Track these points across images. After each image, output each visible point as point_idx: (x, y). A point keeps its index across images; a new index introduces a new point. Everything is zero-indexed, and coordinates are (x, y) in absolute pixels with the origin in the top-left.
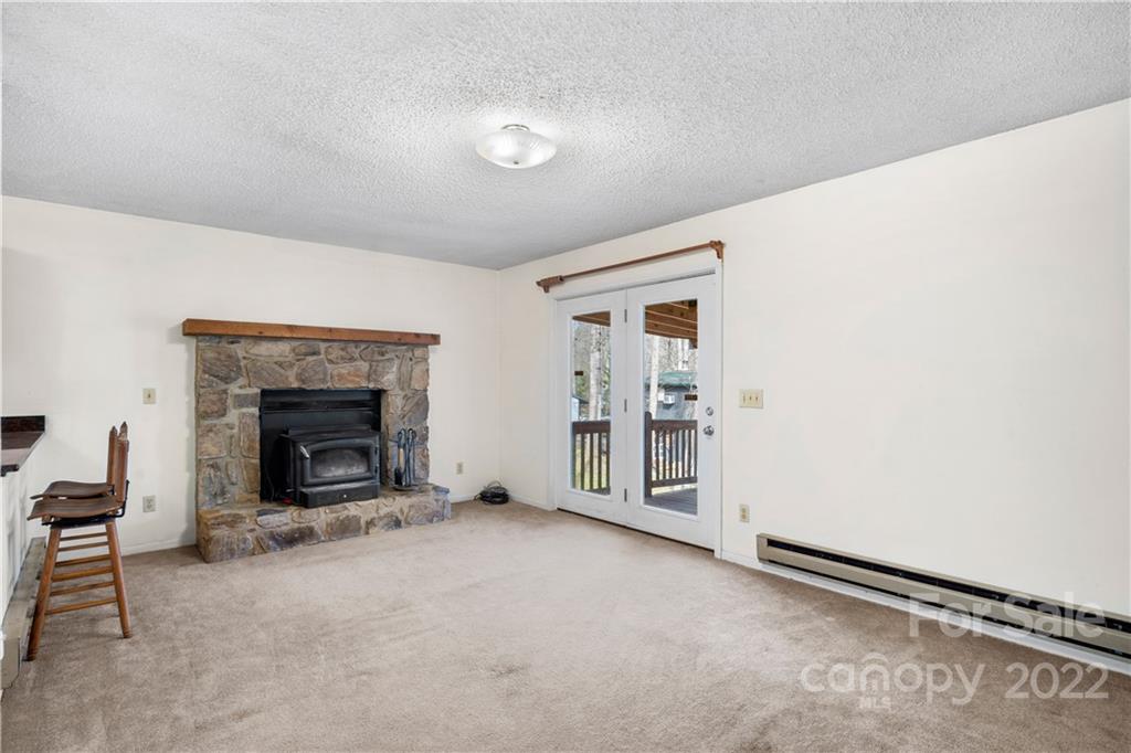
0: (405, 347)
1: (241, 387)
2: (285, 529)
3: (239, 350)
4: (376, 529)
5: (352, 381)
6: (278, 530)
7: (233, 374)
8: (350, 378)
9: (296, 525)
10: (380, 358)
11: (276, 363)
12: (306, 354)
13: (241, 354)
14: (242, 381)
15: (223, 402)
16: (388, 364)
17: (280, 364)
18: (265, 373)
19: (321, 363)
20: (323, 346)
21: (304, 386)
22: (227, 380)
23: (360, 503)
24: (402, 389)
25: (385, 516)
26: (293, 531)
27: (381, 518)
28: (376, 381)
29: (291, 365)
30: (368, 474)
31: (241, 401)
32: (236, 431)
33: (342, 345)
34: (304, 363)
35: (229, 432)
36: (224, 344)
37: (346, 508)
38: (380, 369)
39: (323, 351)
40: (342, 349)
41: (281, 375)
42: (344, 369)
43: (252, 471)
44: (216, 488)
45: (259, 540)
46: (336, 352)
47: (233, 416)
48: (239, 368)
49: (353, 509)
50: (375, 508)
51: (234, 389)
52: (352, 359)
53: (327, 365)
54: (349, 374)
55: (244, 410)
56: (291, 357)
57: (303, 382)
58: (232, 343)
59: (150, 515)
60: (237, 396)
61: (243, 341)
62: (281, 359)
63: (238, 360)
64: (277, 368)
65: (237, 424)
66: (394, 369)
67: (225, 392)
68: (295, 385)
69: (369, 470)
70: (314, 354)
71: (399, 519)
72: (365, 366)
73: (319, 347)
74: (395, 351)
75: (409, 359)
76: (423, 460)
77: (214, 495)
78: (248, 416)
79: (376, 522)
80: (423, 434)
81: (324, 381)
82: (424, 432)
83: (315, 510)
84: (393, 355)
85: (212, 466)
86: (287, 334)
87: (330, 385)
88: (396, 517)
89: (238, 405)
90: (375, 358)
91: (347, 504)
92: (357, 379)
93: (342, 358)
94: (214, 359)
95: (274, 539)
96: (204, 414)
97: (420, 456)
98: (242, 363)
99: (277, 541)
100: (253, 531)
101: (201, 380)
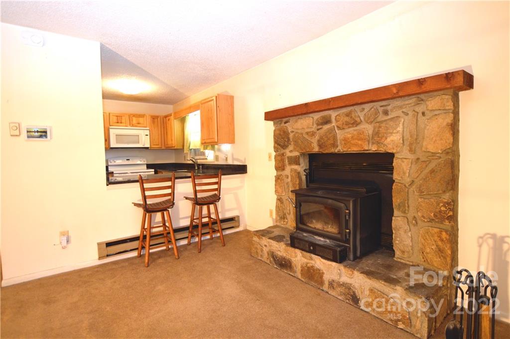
0: (413, 99)
1: (291, 151)
3: (289, 126)
5: (356, 145)
6: (276, 253)
7: (286, 143)
10: (386, 118)
11: (307, 133)
12: (322, 124)
13: (290, 129)
14: (290, 148)
15: (283, 161)
16: (391, 123)
18: (300, 142)
19: (333, 129)
20: (333, 114)
22: (284, 147)
24: (411, 151)
25: (344, 285)
26: (283, 259)
27: (340, 285)
28: (378, 143)
31: (291, 161)
32: (289, 180)
33: (348, 110)
34: (321, 131)
35: (286, 180)
36: (283, 124)
37: (311, 259)
38: (382, 130)
39: (333, 119)
40: (348, 116)
41: (309, 142)
42: (350, 132)
46: (343, 116)
47: (288, 170)
48: (289, 139)
49: (318, 262)
51: (288, 153)
52: (356, 123)
53: (337, 131)
54: (352, 137)
55: (293, 167)
56: (314, 128)
57: (321, 147)
58: (285, 122)
60: (288, 157)
61: (291, 120)
62: (309, 130)
63: (288, 134)
64: (306, 136)
65: (290, 176)
66: (400, 129)
67: (283, 154)
68: (317, 150)
69: (340, 232)
70: (327, 123)
71: (356, 297)
72: (368, 129)
73: (330, 116)
74: (401, 107)
75: (420, 114)
76: (440, 243)
77: (281, 218)
78: (296, 170)
79: (335, 286)
80: (440, 212)
81: (334, 145)
82: (443, 209)
83: (293, 249)
84: (399, 113)
85: (280, 200)
86: (304, 111)
87: (340, 149)
88: (354, 292)
89: (290, 164)
90: (379, 119)
91: (313, 256)
92: (360, 142)
93: (347, 124)
94: (280, 134)
95: (273, 257)
96: (277, 168)
97: (436, 238)
98: (291, 136)
99: (275, 260)
100: (266, 246)
101: (275, 147)
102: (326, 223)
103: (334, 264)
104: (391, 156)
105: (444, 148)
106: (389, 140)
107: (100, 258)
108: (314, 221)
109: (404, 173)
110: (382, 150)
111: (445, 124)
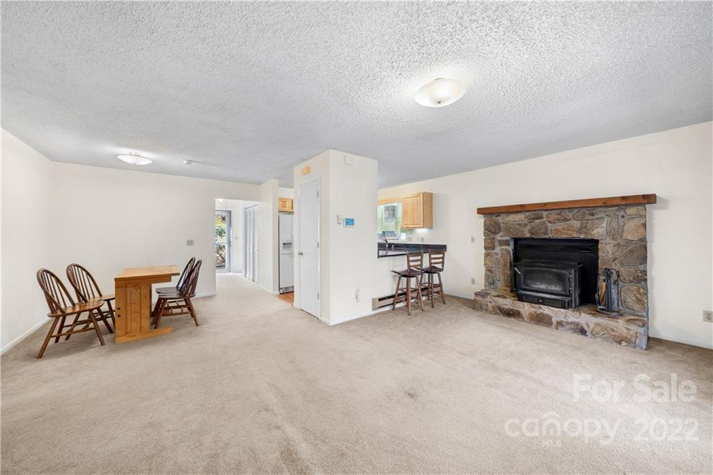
0: (616, 208)
1: (502, 236)
2: (505, 307)
3: (500, 219)
4: (564, 329)
5: (566, 234)
6: (503, 306)
7: (497, 231)
8: (563, 231)
9: (512, 308)
10: (591, 217)
11: (517, 224)
12: (534, 219)
13: (501, 221)
14: (501, 234)
15: (493, 243)
16: (597, 221)
17: (519, 225)
18: (511, 230)
19: (544, 223)
20: (545, 213)
21: (533, 236)
22: (495, 233)
23: (551, 308)
24: (613, 239)
25: (572, 323)
26: (510, 310)
27: (568, 323)
28: (586, 233)
29: (525, 225)
30: (563, 293)
31: (502, 243)
32: (499, 256)
33: (558, 211)
34: (533, 224)
35: (496, 257)
36: (494, 217)
37: (541, 308)
38: (589, 225)
39: (545, 216)
40: (558, 214)
41: (520, 231)
42: (560, 226)
43: (506, 277)
44: (491, 280)
45: (493, 307)
46: (554, 215)
47: (498, 249)
48: (500, 228)
49: (546, 310)
50: (564, 315)
51: (498, 237)
52: (566, 220)
53: (548, 224)
54: (563, 229)
55: (503, 247)
56: (526, 221)
57: (532, 234)
58: (497, 216)
59: (474, 286)
60: (500, 240)
61: (502, 215)
62: (520, 222)
63: (500, 224)
64: (518, 227)
65: (500, 253)
66: (604, 225)
67: (494, 238)
68: (528, 235)
69: (564, 290)
70: (538, 218)
71: (584, 330)
72: (577, 224)
73: (542, 214)
74: (605, 212)
75: (620, 217)
76: (638, 296)
77: (490, 284)
78: (506, 250)
79: (564, 324)
80: (638, 276)
81: (546, 233)
82: (640, 274)
83: (521, 303)
84: (603, 215)
85: (489, 270)
86: (520, 210)
87: (550, 236)
88: (582, 327)
89: (501, 245)
90: (586, 218)
91: (542, 306)
92: (570, 232)
93: (558, 220)
94: (491, 224)
95: (500, 310)
96: (486, 248)
97: (635, 293)
98: (502, 225)
99: (501, 312)
100: (491, 302)
101: (484, 233)
102: (550, 284)
103: (562, 310)
104: (597, 242)
105: (640, 238)
106: (595, 231)
107: (374, 309)
108: (538, 284)
109: (608, 253)
110: (589, 237)
111: (640, 223)
